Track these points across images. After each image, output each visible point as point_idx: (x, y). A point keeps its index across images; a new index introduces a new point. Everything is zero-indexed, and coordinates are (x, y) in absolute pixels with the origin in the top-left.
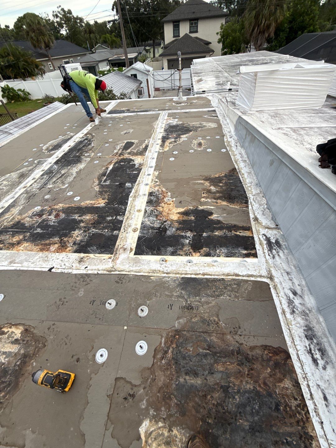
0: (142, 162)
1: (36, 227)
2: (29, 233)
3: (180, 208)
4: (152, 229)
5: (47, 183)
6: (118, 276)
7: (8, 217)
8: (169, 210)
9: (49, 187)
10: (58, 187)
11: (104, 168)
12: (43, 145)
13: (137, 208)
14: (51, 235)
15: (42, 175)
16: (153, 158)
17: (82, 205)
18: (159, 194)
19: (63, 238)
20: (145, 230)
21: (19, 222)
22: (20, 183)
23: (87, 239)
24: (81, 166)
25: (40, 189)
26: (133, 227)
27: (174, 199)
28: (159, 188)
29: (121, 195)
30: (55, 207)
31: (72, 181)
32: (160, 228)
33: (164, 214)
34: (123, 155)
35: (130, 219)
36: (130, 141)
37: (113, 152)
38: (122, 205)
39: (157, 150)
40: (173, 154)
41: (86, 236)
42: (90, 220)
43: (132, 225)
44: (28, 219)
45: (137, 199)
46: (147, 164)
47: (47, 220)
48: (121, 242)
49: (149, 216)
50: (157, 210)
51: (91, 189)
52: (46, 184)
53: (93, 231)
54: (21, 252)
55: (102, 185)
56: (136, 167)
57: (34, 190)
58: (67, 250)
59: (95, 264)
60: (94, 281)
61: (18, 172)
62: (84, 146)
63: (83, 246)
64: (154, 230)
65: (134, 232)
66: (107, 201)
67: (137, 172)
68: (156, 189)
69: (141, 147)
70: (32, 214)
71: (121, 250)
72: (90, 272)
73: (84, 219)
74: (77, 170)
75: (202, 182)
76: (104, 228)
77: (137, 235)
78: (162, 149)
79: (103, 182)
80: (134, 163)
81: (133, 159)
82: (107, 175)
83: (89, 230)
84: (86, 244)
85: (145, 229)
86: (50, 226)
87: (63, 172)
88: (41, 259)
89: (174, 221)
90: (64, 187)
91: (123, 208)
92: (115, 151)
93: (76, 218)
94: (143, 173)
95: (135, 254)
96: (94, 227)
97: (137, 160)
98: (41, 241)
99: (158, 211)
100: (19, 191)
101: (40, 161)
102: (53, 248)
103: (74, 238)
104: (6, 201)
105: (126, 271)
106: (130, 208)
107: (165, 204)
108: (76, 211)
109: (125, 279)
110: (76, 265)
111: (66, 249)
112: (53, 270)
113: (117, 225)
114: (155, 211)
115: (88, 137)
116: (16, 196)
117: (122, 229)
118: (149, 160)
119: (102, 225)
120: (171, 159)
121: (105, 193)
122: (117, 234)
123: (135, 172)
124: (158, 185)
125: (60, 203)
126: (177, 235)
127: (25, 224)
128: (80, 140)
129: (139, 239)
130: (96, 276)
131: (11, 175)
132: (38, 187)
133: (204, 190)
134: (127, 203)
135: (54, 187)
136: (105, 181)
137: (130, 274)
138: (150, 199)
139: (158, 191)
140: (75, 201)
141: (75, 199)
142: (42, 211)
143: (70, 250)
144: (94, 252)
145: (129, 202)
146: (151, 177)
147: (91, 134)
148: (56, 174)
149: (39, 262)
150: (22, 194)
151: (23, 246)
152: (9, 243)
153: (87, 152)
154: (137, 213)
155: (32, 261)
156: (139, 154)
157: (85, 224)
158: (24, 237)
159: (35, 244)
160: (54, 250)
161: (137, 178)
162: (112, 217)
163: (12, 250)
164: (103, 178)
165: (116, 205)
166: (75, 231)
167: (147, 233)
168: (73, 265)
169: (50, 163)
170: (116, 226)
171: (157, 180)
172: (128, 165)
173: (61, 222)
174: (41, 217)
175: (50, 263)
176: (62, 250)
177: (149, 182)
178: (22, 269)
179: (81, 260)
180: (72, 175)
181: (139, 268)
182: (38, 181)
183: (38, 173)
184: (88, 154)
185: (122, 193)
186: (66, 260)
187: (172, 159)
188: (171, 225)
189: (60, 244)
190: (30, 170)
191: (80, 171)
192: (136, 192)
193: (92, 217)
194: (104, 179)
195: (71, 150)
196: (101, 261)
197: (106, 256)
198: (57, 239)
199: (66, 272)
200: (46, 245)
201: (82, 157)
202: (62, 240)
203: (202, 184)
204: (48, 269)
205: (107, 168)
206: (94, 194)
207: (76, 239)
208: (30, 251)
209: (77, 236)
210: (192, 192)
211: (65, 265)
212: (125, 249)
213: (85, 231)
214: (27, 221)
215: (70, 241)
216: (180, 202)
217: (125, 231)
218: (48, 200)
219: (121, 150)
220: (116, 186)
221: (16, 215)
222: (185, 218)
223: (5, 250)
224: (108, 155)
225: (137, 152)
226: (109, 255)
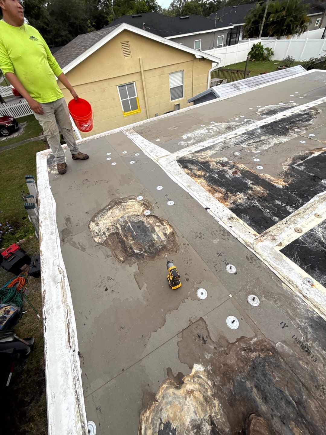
1: (216, 173)
2: (209, 174)
4: (319, 243)
5: (243, 142)
6: (251, 254)
7: (203, 155)
9: (243, 146)
10: (250, 150)
11: (307, 151)
12: (260, 107)
13: (317, 212)
14: (221, 185)
15: (244, 134)
17: (260, 175)
19: (228, 192)
21: (208, 162)
22: (224, 133)
23: (246, 206)
24: (284, 139)
25: (236, 145)
26: (298, 226)
29: (307, 188)
30: (238, 165)
31: (266, 150)
35: (301, 217)
38: (301, 198)
41: (247, 203)
42: (259, 192)
43: (298, 223)
44: (214, 163)
45: (324, 203)
47: (226, 172)
48: (275, 230)
51: (279, 166)
53: (255, 203)
54: (197, 183)
55: (293, 168)
57: (231, 143)
58: (226, 203)
59: (239, 230)
60: (230, 241)
61: (228, 124)
62: (299, 120)
63: (239, 209)
64: (322, 246)
65: (296, 231)
66: (287, 185)
70: (219, 161)
71: (270, 237)
72: (231, 232)
73: (255, 188)
74: (276, 142)
76: (267, 207)
77: (297, 236)
79: (296, 164)
82: (306, 160)
83: (252, 199)
84: (243, 210)
85: (311, 237)
86: (225, 178)
87: (263, 138)
88: (206, 197)
90: (255, 152)
91: (300, 202)
93: (249, 183)
95: (281, 251)
96: (259, 201)
98: (213, 184)
100: (220, 139)
101: (249, 120)
102: (218, 195)
103: (236, 198)
104: (208, 143)
105: (262, 257)
106: (308, 206)
108: (252, 178)
109: (256, 263)
110: (225, 219)
111: (226, 202)
112: (208, 210)
113: (282, 214)
115: (311, 112)
116: (216, 142)
117: (285, 220)
119: (267, 204)
121: (291, 177)
122: (275, 221)
125: (243, 163)
127: (210, 166)
128: (300, 112)
129: (297, 241)
130: (234, 239)
131: (221, 124)
132: (235, 142)
134: (308, 200)
135: (247, 148)
136: (299, 165)
137: (264, 263)
140: (257, 169)
141: (258, 167)
142: (227, 162)
143: (227, 205)
144: (245, 220)
145: (312, 200)
147: (316, 110)
148: (256, 137)
149: (203, 198)
150: (221, 142)
151: (201, 180)
152: (194, 173)
153: (299, 127)
154: (313, 217)
155: (200, 194)
157: (252, 193)
158: (205, 175)
159: (208, 184)
160: (217, 196)
162: (282, 202)
163: (193, 179)
164: (299, 161)
165: (295, 194)
166: (241, 193)
167: (309, 243)
168: (223, 217)
169: (256, 126)
170: (280, 213)
173: (235, 180)
174: (224, 167)
175: (209, 204)
176: (222, 201)
178: (192, 195)
179: (231, 219)
180: (269, 144)
181: (277, 266)
182: (238, 137)
183: (241, 130)
184: (299, 130)
185: (310, 186)
186: (221, 210)
189: (223, 195)
190: (237, 126)
191: (279, 144)
193: (262, 191)
194: (300, 163)
195: (283, 120)
196: (246, 232)
197: (253, 231)
198: (224, 190)
199: (215, 219)
200: (214, 189)
201: (291, 131)
202: (227, 193)
204: (206, 207)
205: (311, 153)
206: (279, 171)
207: (237, 200)
208: (203, 187)
209: (240, 199)
211: (218, 213)
212: (274, 239)
213: (248, 199)
214: (213, 165)
215: (232, 198)
218: (236, 157)
220: (308, 176)
221: (209, 156)
223: (190, 176)
226: (256, 233)
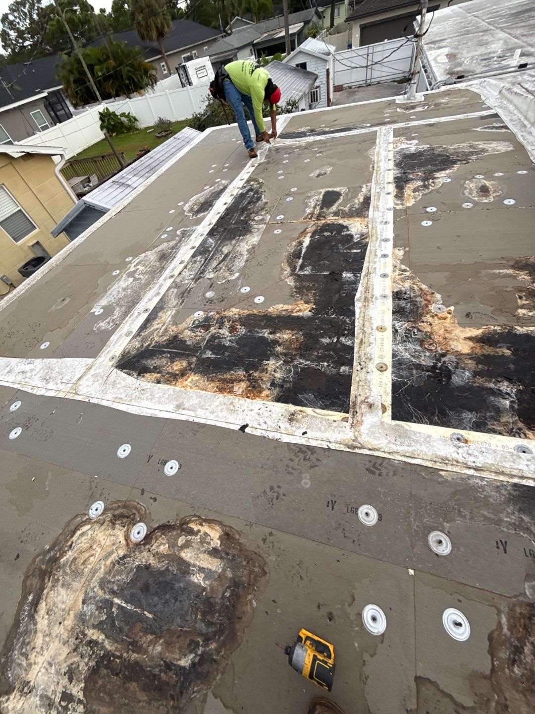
0: (365, 231)
1: (204, 349)
2: (195, 358)
3: (472, 329)
4: (417, 369)
7: (158, 326)
8: (446, 330)
9: (209, 277)
10: (224, 278)
11: (294, 243)
12: (182, 203)
13: (376, 323)
14: (230, 365)
15: (193, 256)
16: (386, 223)
17: (270, 312)
18: (416, 297)
19: (251, 372)
20: (402, 369)
21: (176, 337)
22: (163, 269)
23: (294, 378)
24: (253, 239)
25: (196, 281)
26: (377, 361)
27: (452, 308)
28: (414, 284)
29: (337, 295)
30: (227, 313)
31: (245, 266)
32: (434, 367)
33: (436, 338)
34: (325, 217)
35: (367, 344)
36: (331, 190)
37: (304, 211)
38: (344, 315)
39: (391, 205)
40: (426, 212)
41: (290, 371)
42: (291, 341)
43: (372, 356)
44: (188, 333)
45: (371, 305)
46: (376, 233)
47: (219, 337)
48: (360, 390)
49: (405, 341)
50: (419, 330)
51: (280, 283)
52: (203, 272)
53: (301, 364)
54: (188, 389)
55: (298, 275)
56: (355, 241)
57: (187, 282)
58: (263, 395)
59: (320, 429)
60: (324, 462)
61: (156, 250)
62: (249, 203)
63: (289, 390)
64: (423, 370)
65: (381, 371)
66: (314, 307)
67: (359, 251)
68: (407, 284)
69: (356, 201)
70: (193, 324)
71: (363, 406)
72: (312, 443)
73: (280, 338)
74: (247, 247)
75: (510, 271)
76: (320, 359)
77: (388, 377)
78: (400, 203)
79: (298, 269)
80: (348, 233)
81: (345, 224)
82: (302, 255)
83: (292, 360)
84: (294, 388)
85: (403, 366)
86: (225, 348)
87: (225, 250)
88: (224, 407)
89: (462, 354)
90: (234, 278)
91: (348, 322)
92: (308, 211)
93: (266, 335)
94: (373, 253)
95: (393, 418)
96: (302, 356)
97: (355, 227)
99: (421, 331)
100: (164, 283)
101: (185, 231)
102: (239, 388)
103: (270, 374)
104: (150, 300)
105: (384, 452)
106: (361, 322)
107: (433, 317)
108: (263, 323)
109: (386, 468)
110: (284, 425)
111: (261, 392)
112: (247, 430)
113: (345, 356)
114: (416, 331)
115: (252, 185)
116: (163, 291)
117: (355, 363)
118: (379, 227)
119: (316, 353)
120: (424, 223)
122: (347, 373)
123: (355, 251)
124: (409, 278)
125: (232, 306)
126: (477, 387)
127: (186, 341)
128: (241, 191)
129: (395, 387)
130: (327, 453)
131: (147, 256)
132: (192, 276)
133: (521, 291)
134: (353, 313)
135: (218, 278)
136: (302, 268)
138: (398, 305)
139: (412, 289)
140: (257, 304)
141: (257, 301)
142: (207, 319)
143: (267, 396)
144: (312, 404)
145: (357, 310)
146: (390, 261)
147: (256, 180)
148: (215, 253)
149: (222, 411)
150: (170, 288)
151: (190, 380)
152: (169, 373)
153: (257, 213)
154: (378, 334)
155: (211, 409)
156: (354, 214)
157: (283, 349)
158: (190, 364)
159: (208, 379)
160: (240, 392)
161: (363, 263)
162: (330, 338)
163: (175, 385)
164: (297, 262)
165: (333, 314)
166: (268, 360)
167: (407, 377)
168: (280, 424)
169: (202, 235)
170: (342, 356)
171: (403, 267)
172: (339, 237)
173: (242, 341)
174: (208, 330)
175: (240, 417)
176: (254, 394)
177: (389, 270)
178: (197, 420)
179: (292, 418)
180: (241, 255)
182: (189, 267)
183: (185, 253)
184: (260, 217)
185: (338, 291)
186: (266, 414)
187: (427, 223)
188: (458, 363)
189: (248, 383)
190: (173, 248)
191: (253, 248)
192: (367, 290)
193: (293, 335)
194: (299, 264)
195: (230, 211)
196: (330, 425)
197: (338, 415)
198: (241, 373)
199: (270, 437)
200: (225, 381)
201: (252, 223)
202: (250, 375)
203: (510, 276)
204: (239, 427)
205: (301, 243)
206: (287, 292)
207: (273, 375)
208: (203, 390)
209: (275, 371)
210: (491, 293)
211: (265, 423)
212: (370, 406)
213: (286, 362)
214: (188, 336)
215: (265, 379)
216: (468, 315)
217: (362, 369)
218: (212, 301)
219: (318, 208)
220: (325, 278)
221: (169, 324)
222: (488, 350)
223: (164, 383)
224: (297, 218)
225: (350, 210)
226: (343, 415)
